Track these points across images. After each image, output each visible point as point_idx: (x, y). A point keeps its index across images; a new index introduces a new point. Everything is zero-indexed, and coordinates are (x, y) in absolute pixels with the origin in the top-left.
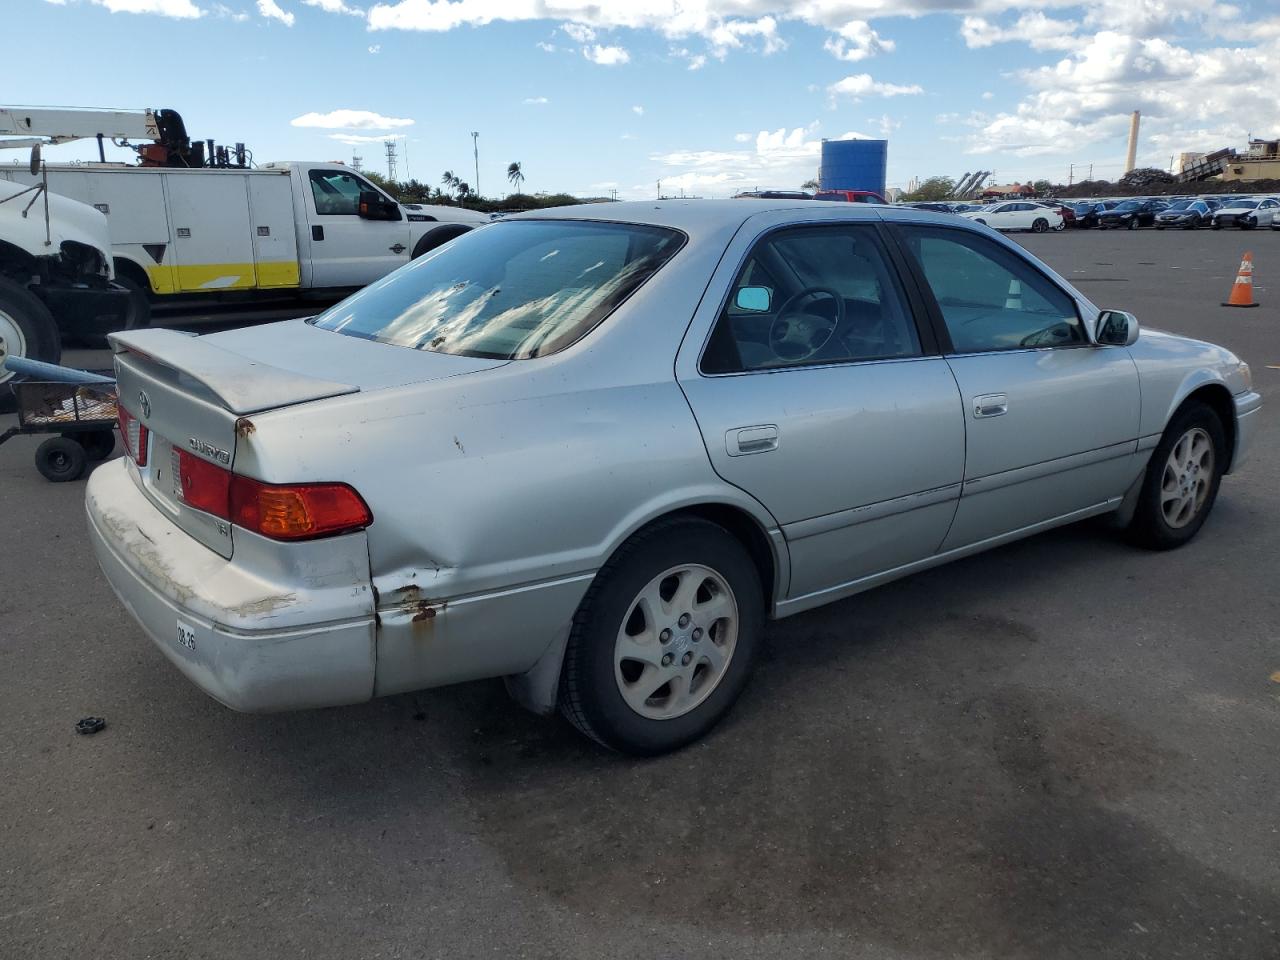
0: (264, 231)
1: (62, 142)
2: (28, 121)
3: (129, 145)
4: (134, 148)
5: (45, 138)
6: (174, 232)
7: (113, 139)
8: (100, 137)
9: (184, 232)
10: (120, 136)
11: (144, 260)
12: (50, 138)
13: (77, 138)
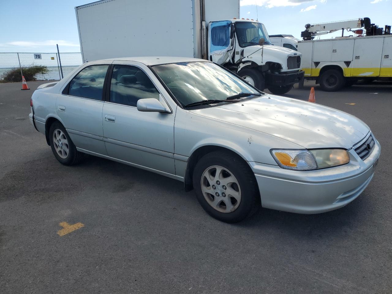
0: (387, 57)
1: (333, 32)
2: (324, 27)
3: (352, 31)
4: (353, 31)
5: (328, 31)
6: (354, 57)
7: (347, 29)
8: (343, 29)
9: (357, 57)
10: (349, 28)
11: (343, 66)
12: (329, 31)
13: (337, 30)
